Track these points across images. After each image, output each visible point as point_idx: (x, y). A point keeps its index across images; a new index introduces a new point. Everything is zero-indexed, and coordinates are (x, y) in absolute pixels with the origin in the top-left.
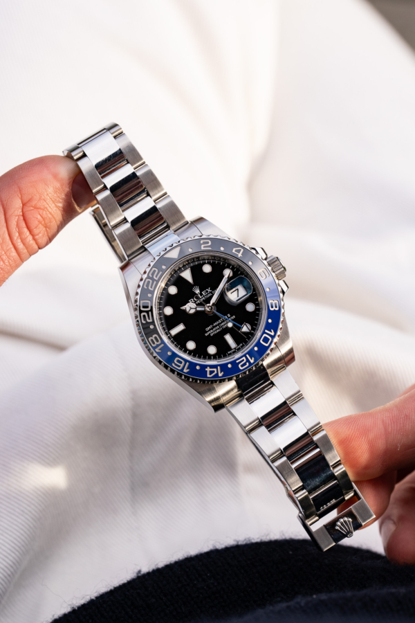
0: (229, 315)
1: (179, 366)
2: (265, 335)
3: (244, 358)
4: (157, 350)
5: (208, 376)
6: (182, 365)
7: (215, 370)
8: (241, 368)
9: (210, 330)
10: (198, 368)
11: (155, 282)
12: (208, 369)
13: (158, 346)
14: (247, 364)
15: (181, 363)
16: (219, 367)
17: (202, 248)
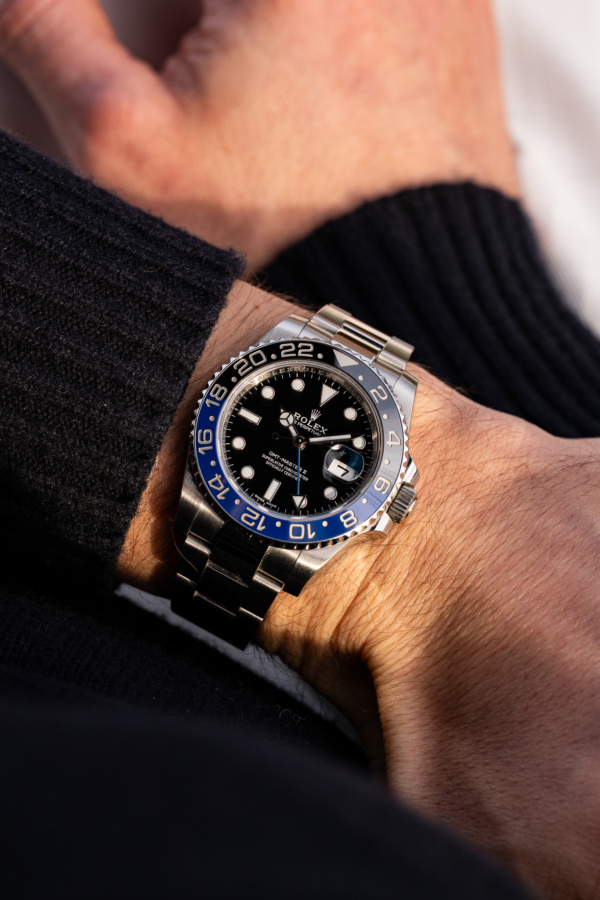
0: (305, 472)
1: (202, 439)
2: (302, 526)
3: (258, 515)
4: (208, 402)
5: (210, 482)
6: (205, 442)
7: (222, 486)
8: (242, 519)
9: (273, 457)
10: (213, 463)
11: (294, 355)
12: (217, 477)
13: (214, 399)
14: (253, 524)
15: (208, 439)
16: (227, 489)
17: (372, 392)
